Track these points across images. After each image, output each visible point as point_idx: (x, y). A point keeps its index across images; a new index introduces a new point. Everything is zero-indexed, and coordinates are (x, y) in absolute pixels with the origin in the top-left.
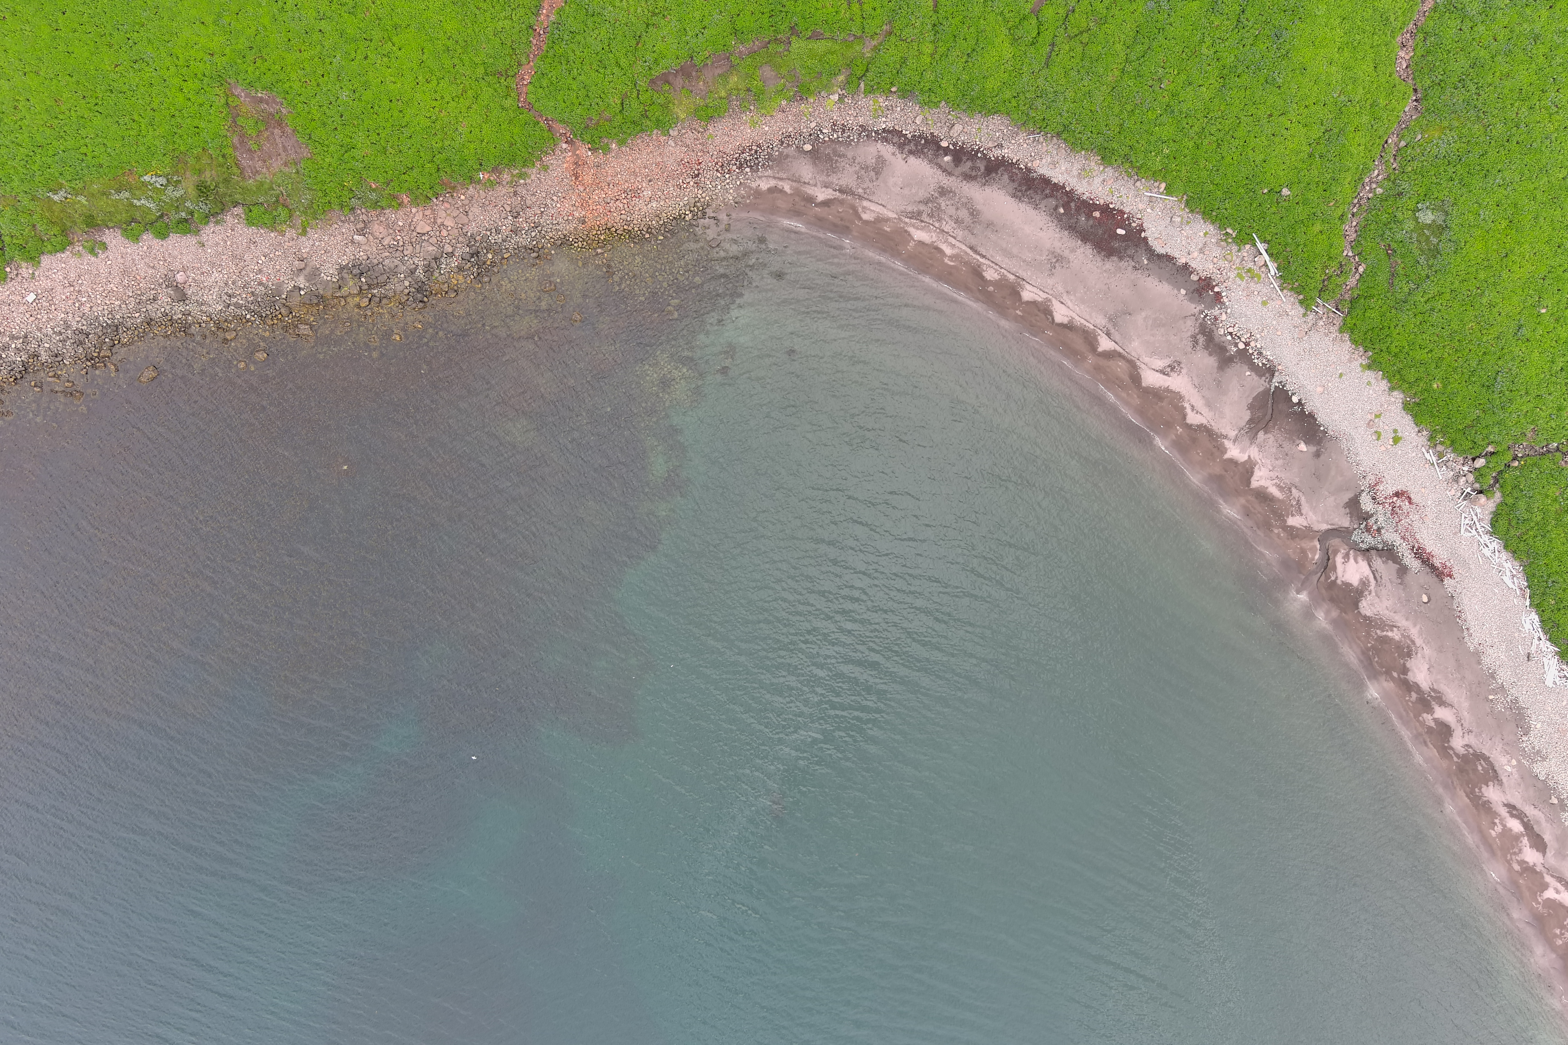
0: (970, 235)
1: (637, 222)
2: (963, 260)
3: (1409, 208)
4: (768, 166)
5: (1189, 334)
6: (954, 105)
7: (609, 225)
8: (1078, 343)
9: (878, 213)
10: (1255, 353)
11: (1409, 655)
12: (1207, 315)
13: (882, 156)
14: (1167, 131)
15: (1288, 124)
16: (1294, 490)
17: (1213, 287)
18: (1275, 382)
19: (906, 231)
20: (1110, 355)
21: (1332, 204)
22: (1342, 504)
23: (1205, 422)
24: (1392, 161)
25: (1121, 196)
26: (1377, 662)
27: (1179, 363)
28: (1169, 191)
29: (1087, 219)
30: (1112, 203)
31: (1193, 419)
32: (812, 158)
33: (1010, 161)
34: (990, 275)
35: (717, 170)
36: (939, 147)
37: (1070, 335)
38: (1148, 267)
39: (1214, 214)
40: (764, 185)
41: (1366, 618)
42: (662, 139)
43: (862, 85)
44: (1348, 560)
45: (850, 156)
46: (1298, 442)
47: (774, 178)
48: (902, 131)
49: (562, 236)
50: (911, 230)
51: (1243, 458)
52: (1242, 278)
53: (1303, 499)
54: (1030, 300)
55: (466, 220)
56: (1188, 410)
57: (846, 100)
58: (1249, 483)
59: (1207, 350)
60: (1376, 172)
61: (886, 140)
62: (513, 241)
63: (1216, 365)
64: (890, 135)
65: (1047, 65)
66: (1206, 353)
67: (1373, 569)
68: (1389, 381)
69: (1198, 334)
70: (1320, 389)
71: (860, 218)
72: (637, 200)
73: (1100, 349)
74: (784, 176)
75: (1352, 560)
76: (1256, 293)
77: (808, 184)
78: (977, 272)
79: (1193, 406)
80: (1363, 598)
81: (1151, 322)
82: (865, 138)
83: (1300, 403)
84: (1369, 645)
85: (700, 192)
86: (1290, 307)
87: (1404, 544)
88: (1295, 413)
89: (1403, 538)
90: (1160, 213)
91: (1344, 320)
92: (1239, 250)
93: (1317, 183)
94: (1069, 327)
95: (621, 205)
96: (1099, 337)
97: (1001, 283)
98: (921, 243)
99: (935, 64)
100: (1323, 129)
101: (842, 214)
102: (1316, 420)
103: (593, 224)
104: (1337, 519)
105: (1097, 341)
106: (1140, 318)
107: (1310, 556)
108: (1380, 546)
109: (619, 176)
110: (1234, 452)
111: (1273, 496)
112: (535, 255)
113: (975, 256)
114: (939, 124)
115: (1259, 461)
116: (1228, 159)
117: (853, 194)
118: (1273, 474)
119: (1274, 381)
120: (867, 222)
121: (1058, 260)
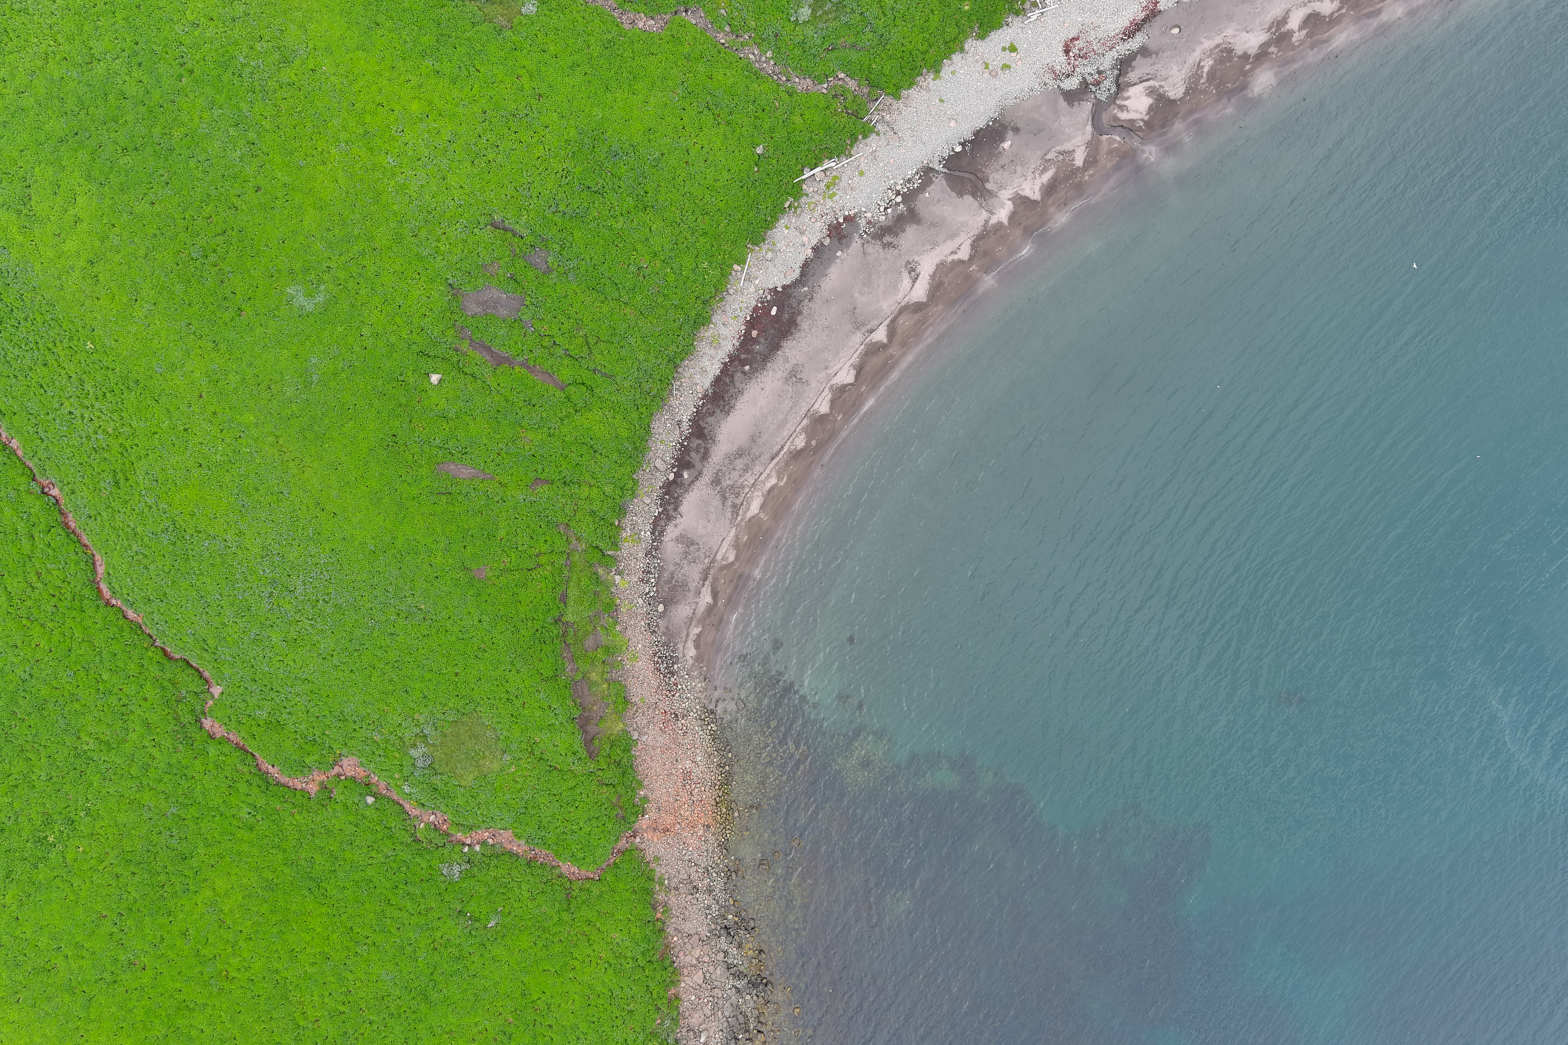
0: (761, 459)
1: (713, 776)
2: (784, 468)
3: (792, 29)
4: (673, 646)
5: (881, 250)
6: (637, 466)
7: (713, 803)
8: (876, 361)
9: (729, 545)
10: (908, 185)
11: (1230, 51)
12: (864, 231)
13: (677, 537)
14: (688, 262)
15: (698, 146)
16: (1048, 157)
17: (838, 223)
18: (940, 168)
19: (750, 520)
20: (892, 331)
21: (777, 104)
22: (1069, 109)
23: (969, 242)
24: (742, 39)
25: (741, 308)
26: (1232, 85)
27: (908, 263)
28: (741, 262)
29: (758, 343)
30: (746, 318)
31: (964, 254)
32: (671, 605)
33: (695, 414)
34: (800, 442)
35: (673, 696)
36: (674, 481)
37: (868, 368)
38: (811, 286)
39: (769, 219)
40: (692, 652)
41: (1186, 93)
42: (640, 746)
43: (610, 553)
44: (1125, 106)
45: (674, 569)
46: (1001, 149)
47: (686, 641)
48: (655, 516)
49: (719, 848)
50: (749, 515)
51: (1009, 206)
52: (834, 194)
53: (1058, 148)
54: (829, 406)
55: (697, 937)
56: (956, 257)
57: (621, 568)
58: (1035, 202)
59: (899, 234)
60: (751, 56)
61: (662, 532)
62: (719, 894)
63: (914, 226)
64: (658, 527)
65: (611, 377)
66: (902, 235)
67: (1138, 81)
68: (954, 52)
69: (883, 242)
70: (953, 124)
71: (733, 563)
72: (693, 774)
73: (885, 341)
74: (685, 632)
75: (1126, 103)
76: (850, 182)
77: (695, 610)
78: (796, 455)
79: (952, 253)
80: (1166, 94)
81: (865, 289)
82: (658, 552)
83: (963, 144)
84: (1214, 92)
85: (692, 714)
86: (868, 148)
87: (1118, 48)
88: (972, 150)
89: (1111, 49)
90: (761, 272)
91: (888, 94)
92: (807, 195)
93: (756, 117)
94: (859, 369)
95: (696, 790)
96: (873, 341)
97: (810, 432)
98: (763, 507)
99: (599, 484)
100: (706, 111)
101: (727, 580)
102: (982, 129)
103: (710, 818)
104: (1084, 115)
105: (877, 343)
106: (860, 299)
107: (1116, 145)
108: (1116, 72)
109: (670, 790)
110: (1002, 215)
111: (1052, 178)
112: (734, 875)
113: (780, 456)
114: (653, 481)
115: (1015, 190)
116: (722, 205)
117: (709, 568)
118: (1030, 176)
119: (937, 168)
120: (737, 557)
121: (794, 376)
